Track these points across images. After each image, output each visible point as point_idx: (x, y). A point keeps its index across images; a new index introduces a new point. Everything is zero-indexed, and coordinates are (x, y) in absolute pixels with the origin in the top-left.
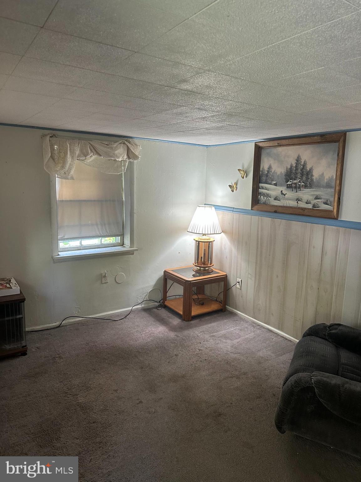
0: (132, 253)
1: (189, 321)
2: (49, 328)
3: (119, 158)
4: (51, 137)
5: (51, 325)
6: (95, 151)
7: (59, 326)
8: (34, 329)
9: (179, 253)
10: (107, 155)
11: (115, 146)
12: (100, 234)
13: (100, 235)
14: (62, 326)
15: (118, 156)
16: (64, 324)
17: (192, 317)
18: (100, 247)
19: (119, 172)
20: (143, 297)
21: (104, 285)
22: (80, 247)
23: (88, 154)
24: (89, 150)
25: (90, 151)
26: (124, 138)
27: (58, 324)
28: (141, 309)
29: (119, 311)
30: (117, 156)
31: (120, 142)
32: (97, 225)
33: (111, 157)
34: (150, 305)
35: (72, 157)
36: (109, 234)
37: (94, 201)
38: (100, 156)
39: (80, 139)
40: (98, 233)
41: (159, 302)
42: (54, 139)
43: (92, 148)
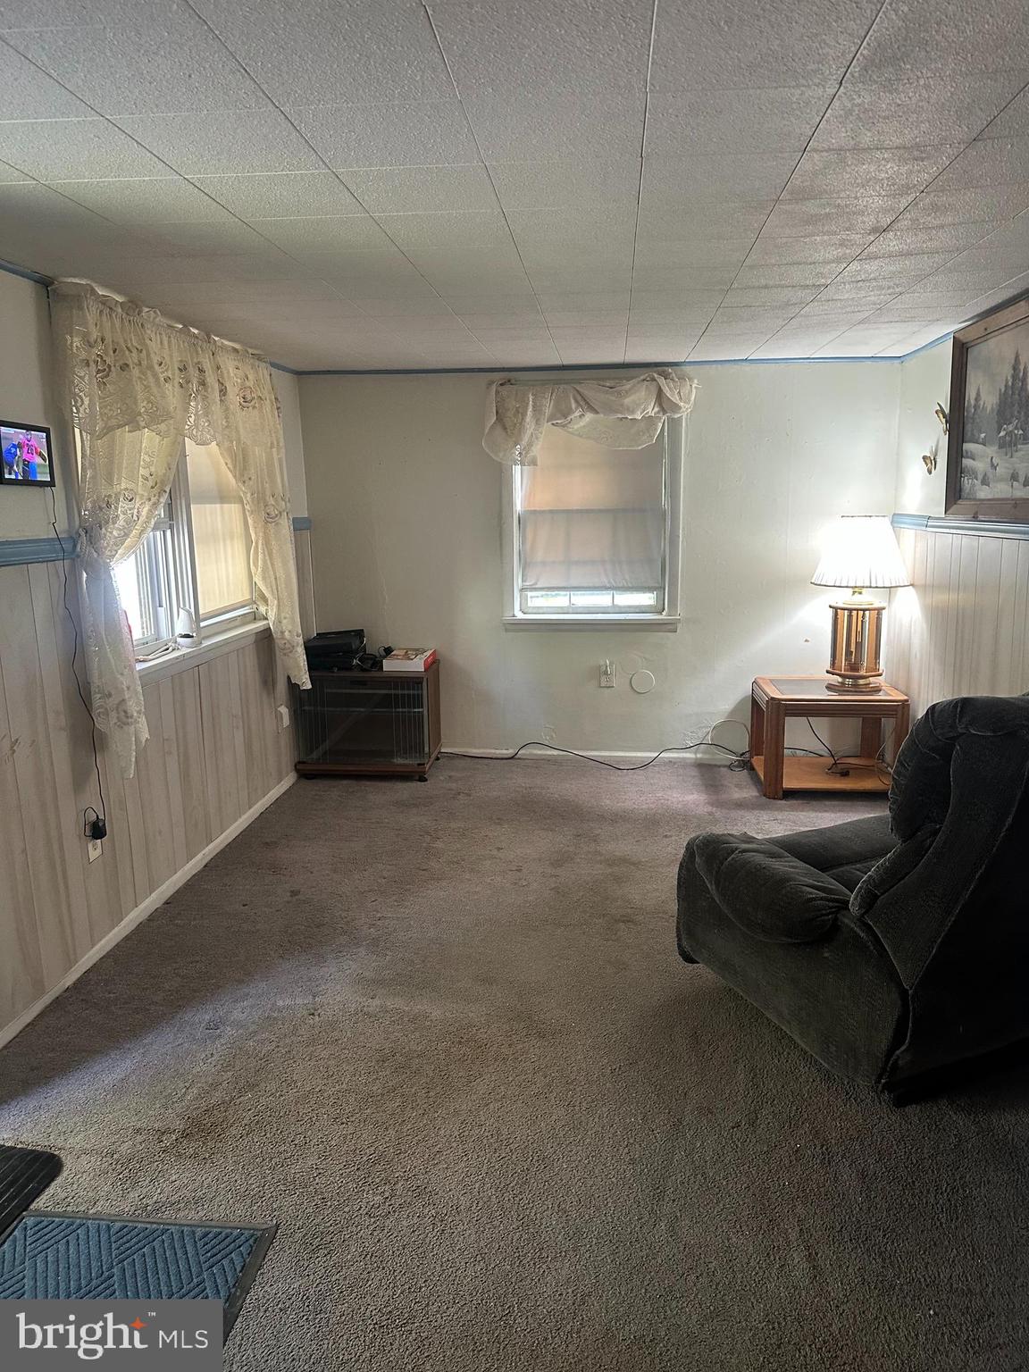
0: (670, 627)
1: (774, 799)
2: (494, 756)
3: (633, 412)
4: (501, 385)
5: (498, 751)
6: (587, 403)
7: (512, 758)
8: (467, 752)
9: (806, 641)
10: (610, 409)
11: (628, 386)
12: (609, 582)
13: (608, 585)
14: (519, 759)
15: (631, 409)
16: (524, 754)
17: (784, 792)
18: (609, 610)
19: (640, 445)
20: (701, 735)
21: (607, 691)
22: (568, 607)
23: (570, 411)
24: (573, 401)
25: (574, 406)
26: (655, 369)
27: (511, 752)
28: (693, 761)
29: (639, 754)
30: (628, 409)
31: (642, 378)
32: (603, 562)
33: (617, 412)
34: (718, 757)
35: (538, 422)
36: (630, 585)
37: (601, 511)
38: (597, 413)
39: (558, 382)
40: (605, 581)
41: (742, 755)
42: (507, 387)
43: (579, 398)
